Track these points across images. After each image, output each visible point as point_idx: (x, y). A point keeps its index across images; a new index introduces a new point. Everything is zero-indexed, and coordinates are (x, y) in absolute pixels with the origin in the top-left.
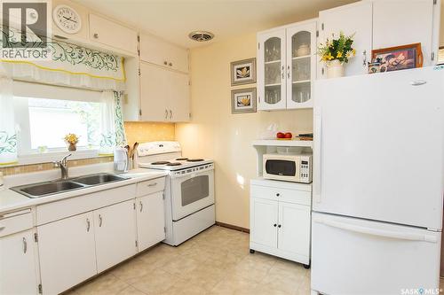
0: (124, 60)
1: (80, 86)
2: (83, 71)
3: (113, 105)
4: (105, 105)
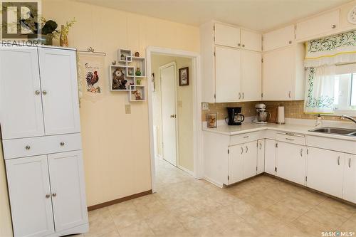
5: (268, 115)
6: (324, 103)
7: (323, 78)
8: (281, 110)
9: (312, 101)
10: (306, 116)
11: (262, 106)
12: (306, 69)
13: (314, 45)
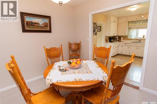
5: (119, 39)
6: (133, 36)
7: (133, 30)
8: (122, 38)
9: (130, 36)
10: (128, 39)
11: (117, 37)
12: (129, 28)
13: (131, 22)
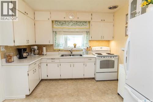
0: (89, 22)
1: (76, 31)
2: (77, 28)
3: (86, 35)
4: (83, 36)
5: (39, 51)
6: (61, 45)
7: (60, 36)
8: (44, 49)
9: (57, 45)
10: (54, 51)
11: (36, 47)
12: (53, 32)
13: (56, 22)
